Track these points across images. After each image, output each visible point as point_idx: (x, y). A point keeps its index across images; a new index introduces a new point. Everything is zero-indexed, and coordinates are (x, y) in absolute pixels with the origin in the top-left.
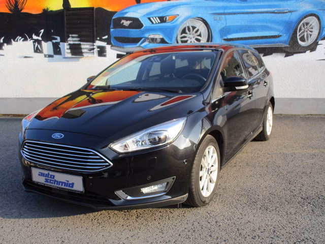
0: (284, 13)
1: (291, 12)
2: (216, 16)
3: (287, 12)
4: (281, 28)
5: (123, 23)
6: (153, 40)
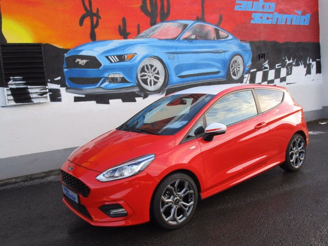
0: (220, 53)
1: (225, 52)
2: (170, 55)
4: (219, 65)
5: (78, 62)
6: (114, 80)
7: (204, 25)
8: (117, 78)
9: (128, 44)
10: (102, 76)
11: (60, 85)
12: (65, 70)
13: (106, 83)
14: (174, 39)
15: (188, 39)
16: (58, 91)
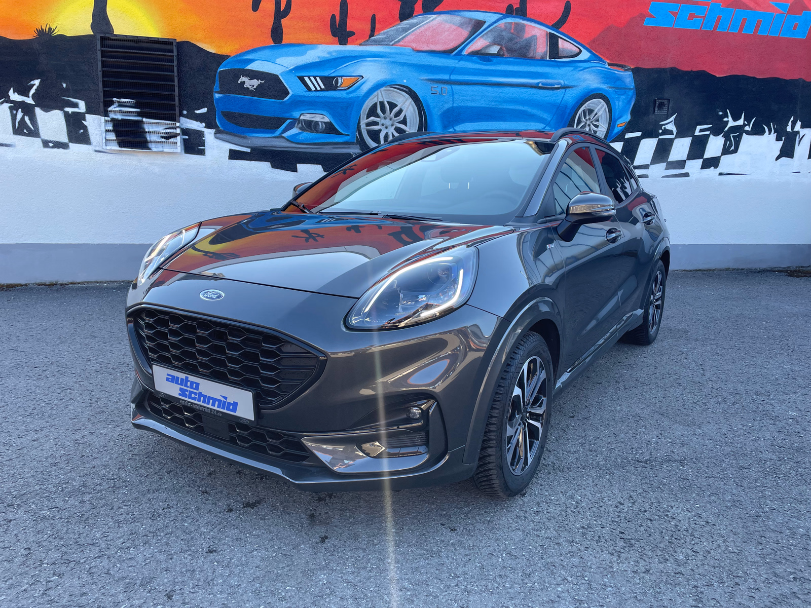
0: (553, 89)
1: (565, 87)
2: (435, 85)
3: (558, 88)
4: (548, 117)
5: (243, 83)
6: (310, 126)
7: (524, 26)
8: (317, 123)
9: (347, 54)
10: (287, 115)
11: (204, 124)
12: (217, 96)
13: (295, 131)
14: (447, 53)
15: (481, 55)
16: (200, 134)
